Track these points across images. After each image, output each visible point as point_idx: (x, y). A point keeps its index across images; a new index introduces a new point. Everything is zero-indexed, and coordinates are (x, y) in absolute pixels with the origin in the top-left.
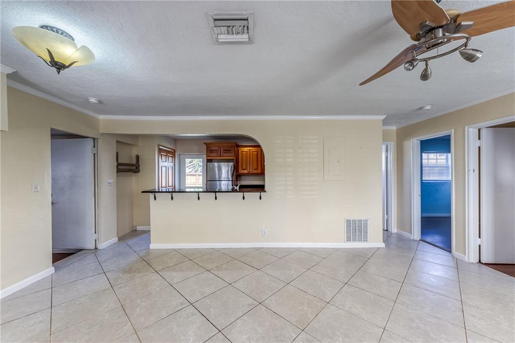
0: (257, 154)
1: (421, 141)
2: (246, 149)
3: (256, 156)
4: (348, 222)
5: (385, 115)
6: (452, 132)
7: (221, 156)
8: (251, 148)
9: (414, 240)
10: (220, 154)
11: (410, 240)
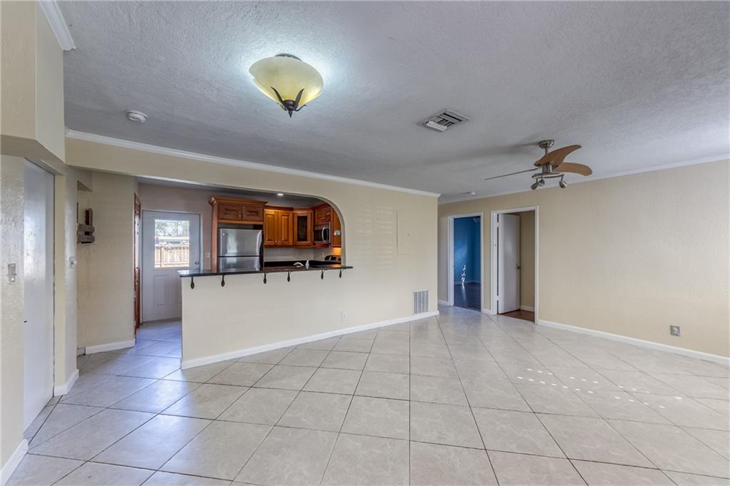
0: (288, 219)
1: (455, 219)
2: (271, 212)
3: (286, 222)
4: (415, 294)
5: (438, 193)
6: (482, 214)
7: (242, 220)
8: (279, 211)
9: (450, 306)
10: (242, 216)
11: (447, 307)
